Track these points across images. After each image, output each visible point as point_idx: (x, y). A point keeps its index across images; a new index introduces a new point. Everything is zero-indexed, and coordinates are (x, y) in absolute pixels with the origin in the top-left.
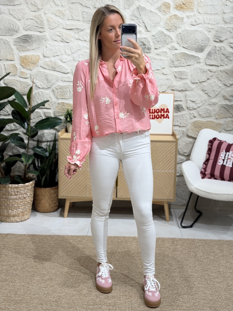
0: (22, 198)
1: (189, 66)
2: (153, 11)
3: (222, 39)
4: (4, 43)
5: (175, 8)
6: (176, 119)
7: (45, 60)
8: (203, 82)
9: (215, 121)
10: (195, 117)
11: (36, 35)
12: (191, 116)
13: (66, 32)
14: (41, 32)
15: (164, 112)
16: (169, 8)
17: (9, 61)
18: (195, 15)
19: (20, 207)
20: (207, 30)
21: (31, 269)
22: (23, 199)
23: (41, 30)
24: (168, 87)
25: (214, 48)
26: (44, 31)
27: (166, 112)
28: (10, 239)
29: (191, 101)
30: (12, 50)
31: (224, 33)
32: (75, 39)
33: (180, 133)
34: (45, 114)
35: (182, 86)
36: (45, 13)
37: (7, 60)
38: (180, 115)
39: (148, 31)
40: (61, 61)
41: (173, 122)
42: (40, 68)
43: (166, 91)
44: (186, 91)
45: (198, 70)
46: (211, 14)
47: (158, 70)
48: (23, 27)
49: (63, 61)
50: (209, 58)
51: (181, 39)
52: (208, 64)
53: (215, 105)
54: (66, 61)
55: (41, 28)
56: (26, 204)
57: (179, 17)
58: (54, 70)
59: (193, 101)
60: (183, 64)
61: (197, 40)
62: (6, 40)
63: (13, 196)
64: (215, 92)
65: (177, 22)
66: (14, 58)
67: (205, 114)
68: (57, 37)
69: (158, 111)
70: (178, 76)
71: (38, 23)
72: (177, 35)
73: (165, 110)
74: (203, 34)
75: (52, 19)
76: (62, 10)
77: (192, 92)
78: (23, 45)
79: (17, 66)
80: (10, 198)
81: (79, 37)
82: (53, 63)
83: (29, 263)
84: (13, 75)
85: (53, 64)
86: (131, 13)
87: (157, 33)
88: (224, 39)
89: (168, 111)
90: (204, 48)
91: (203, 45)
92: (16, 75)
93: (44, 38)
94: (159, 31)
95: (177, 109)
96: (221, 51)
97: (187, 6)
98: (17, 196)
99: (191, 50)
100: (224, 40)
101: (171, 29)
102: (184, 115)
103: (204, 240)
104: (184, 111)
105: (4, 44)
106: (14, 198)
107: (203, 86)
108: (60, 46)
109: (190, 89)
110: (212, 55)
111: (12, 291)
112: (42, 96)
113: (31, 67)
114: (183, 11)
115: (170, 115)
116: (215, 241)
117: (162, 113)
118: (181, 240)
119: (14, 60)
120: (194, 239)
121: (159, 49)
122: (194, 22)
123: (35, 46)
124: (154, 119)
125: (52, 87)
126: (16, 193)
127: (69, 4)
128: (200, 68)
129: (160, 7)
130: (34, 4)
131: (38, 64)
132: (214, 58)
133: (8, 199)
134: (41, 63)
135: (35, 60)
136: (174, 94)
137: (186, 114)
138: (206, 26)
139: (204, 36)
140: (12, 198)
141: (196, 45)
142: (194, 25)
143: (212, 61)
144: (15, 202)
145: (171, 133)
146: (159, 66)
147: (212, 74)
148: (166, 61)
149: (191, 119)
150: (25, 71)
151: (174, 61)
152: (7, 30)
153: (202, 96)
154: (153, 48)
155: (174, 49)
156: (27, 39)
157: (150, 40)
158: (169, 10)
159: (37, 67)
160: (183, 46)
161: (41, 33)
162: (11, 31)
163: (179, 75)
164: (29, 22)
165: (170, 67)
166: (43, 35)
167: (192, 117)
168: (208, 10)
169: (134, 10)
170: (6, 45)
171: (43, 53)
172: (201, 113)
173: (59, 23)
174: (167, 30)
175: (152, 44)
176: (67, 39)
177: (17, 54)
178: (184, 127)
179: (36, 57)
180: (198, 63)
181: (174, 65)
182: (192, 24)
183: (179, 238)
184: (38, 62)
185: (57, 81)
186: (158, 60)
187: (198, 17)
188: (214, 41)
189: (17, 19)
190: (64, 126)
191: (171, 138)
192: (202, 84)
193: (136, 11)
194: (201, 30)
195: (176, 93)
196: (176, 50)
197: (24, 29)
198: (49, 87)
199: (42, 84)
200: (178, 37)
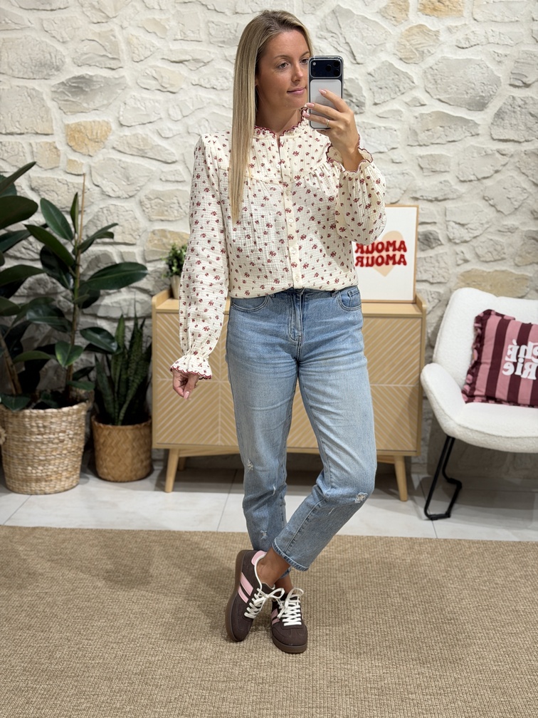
0: (56, 441)
1: (453, 143)
2: (368, 17)
3: (528, 81)
4: (29, 96)
5: (420, 10)
6: (423, 266)
7: (122, 134)
8: (484, 178)
9: (513, 271)
10: (466, 261)
11: (101, 76)
12: (458, 259)
13: (169, 68)
14: (113, 69)
15: (394, 250)
16: (406, 10)
17: (41, 136)
18: (465, 24)
19: (50, 460)
20: (494, 59)
21: (86, 603)
22: (57, 444)
23: (113, 64)
24: (405, 191)
25: (510, 101)
26: (120, 66)
27: (399, 250)
28: (41, 538)
29: (456, 223)
30: (48, 111)
31: (533, 65)
32: (190, 84)
33: (433, 298)
34: (121, 255)
35: (436, 189)
36: (121, 26)
37: (37, 133)
38: (431, 257)
39: (358, 64)
40: (160, 134)
41: (415, 274)
42: (111, 151)
43: (400, 202)
44: (445, 200)
45: (473, 153)
46: (503, 22)
47: (380, 153)
48: (73, 59)
49: (163, 135)
50: (498, 123)
51: (433, 81)
52: (495, 137)
53: (512, 233)
54: (171, 135)
55: (112, 59)
56: (65, 454)
57: (430, 31)
58: (143, 157)
59: (462, 222)
60: (438, 138)
61: (470, 82)
62: (34, 89)
63: (34, 437)
64: (512, 203)
65: (424, 41)
66: (53, 129)
67: (490, 254)
68: (149, 81)
69: (380, 247)
70: (428, 166)
71: (107, 48)
72: (425, 72)
73: (397, 245)
74: (485, 69)
75: (137, 38)
76: (161, 19)
77: (459, 204)
78: (72, 99)
79: (59, 147)
80: (28, 440)
81: (199, 80)
82: (140, 140)
83: (81, 591)
84: (51, 169)
85: (141, 143)
86: (318, 24)
87: (379, 69)
88: (534, 80)
89: (403, 246)
90: (486, 102)
91: (484, 95)
92: (56, 167)
93: (120, 84)
94: (383, 63)
95: (425, 242)
96: (526, 108)
97: (448, 6)
98: (45, 436)
99: (457, 106)
100: (533, 83)
101: (411, 58)
102: (442, 257)
103: (482, 541)
104: (442, 247)
105: (29, 98)
106: (37, 440)
107: (486, 188)
108: (157, 102)
109: (455, 197)
110: (506, 117)
111: (42, 650)
112: (115, 215)
113: (90, 149)
114: (437, 17)
115: (409, 256)
116: (508, 544)
117: (391, 253)
118: (429, 542)
119: (52, 134)
120: (459, 540)
121: (384, 104)
122: (463, 42)
123: (99, 100)
124: (372, 265)
125: (139, 194)
126: (42, 429)
127: (176, 5)
128: (477, 147)
129: (385, 8)
130: (97, 6)
131: (106, 142)
132: (511, 124)
133: (24, 442)
134: (112, 139)
135: (99, 135)
136: (418, 207)
137: (446, 253)
138: (491, 50)
139: (487, 75)
140: (33, 440)
141: (469, 95)
142: (463, 48)
143: (506, 131)
144: (40, 449)
145: (411, 298)
146: (384, 143)
147: (506, 159)
148: (398, 133)
149: (458, 265)
150: (77, 159)
151: (418, 131)
152: (35, 66)
153: (483, 211)
154: (368, 102)
155: (418, 105)
156: (80, 85)
157: (361, 84)
158: (407, 15)
159: (104, 150)
160: (438, 97)
161: (114, 72)
162: (45, 67)
163: (429, 164)
164: (86, 47)
165: (409, 145)
166: (117, 77)
167: (460, 262)
168: (496, 14)
169: (325, 17)
170: (35, 101)
171: (117, 115)
172: (480, 251)
173: (153, 47)
174: (401, 59)
175: (366, 93)
176: (172, 85)
177: (59, 120)
178: (441, 285)
179: (102, 126)
180: (473, 136)
181: (418, 141)
182: (460, 46)
183: (426, 539)
184: (106, 139)
185: (149, 180)
186: (380, 130)
187: (473, 29)
188: (511, 85)
189: (59, 41)
190: (165, 284)
191: (411, 310)
192: (482, 184)
193: (329, 18)
194: (479, 58)
195: (424, 205)
196: (422, 107)
197: (74, 63)
198: (131, 194)
199: (116, 189)
200: (426, 77)
